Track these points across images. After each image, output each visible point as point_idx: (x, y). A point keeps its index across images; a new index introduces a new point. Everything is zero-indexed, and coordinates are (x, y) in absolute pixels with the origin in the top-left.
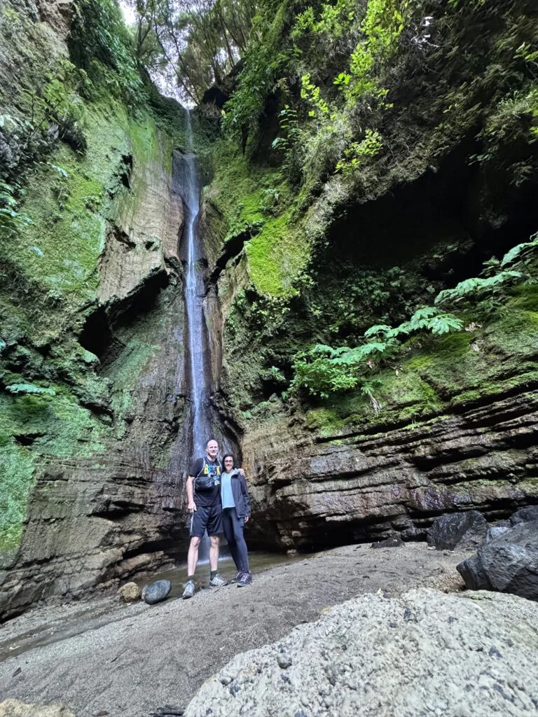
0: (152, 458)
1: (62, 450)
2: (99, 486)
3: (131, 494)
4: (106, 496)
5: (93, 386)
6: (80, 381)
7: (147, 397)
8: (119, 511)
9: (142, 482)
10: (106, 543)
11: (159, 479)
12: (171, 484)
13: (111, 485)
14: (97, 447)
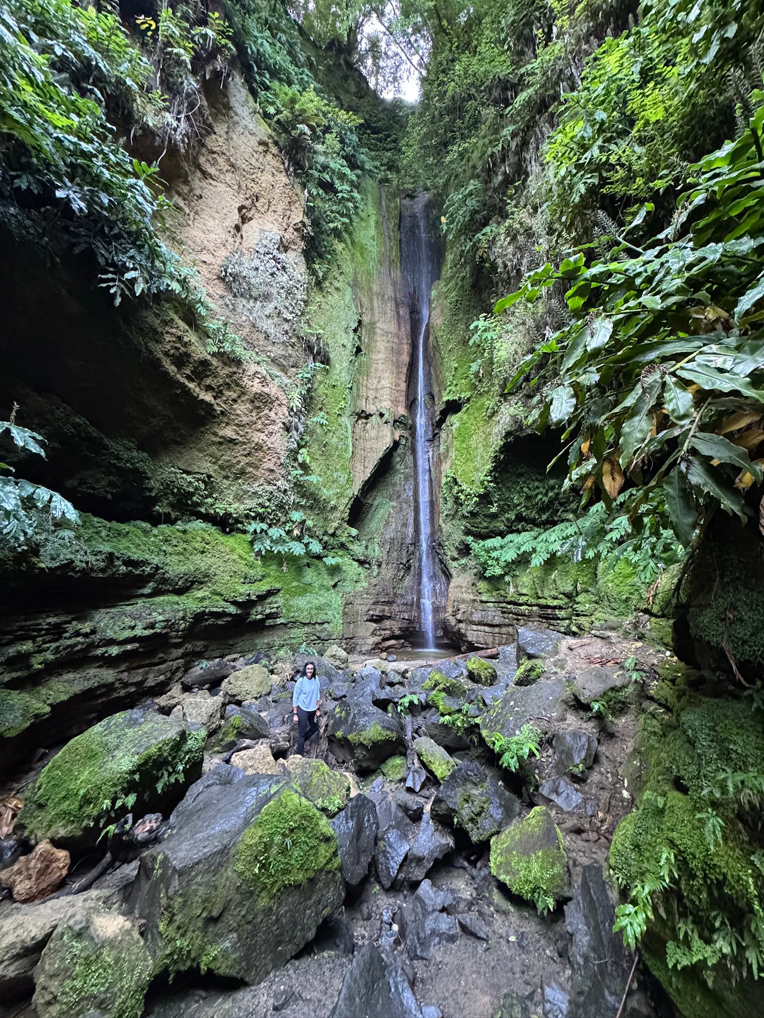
0: (394, 588)
1: (348, 587)
2: (368, 608)
3: (384, 611)
4: (371, 612)
5: (358, 549)
6: (351, 547)
7: (388, 547)
8: (378, 619)
9: (389, 603)
10: (373, 634)
11: (399, 601)
12: (406, 604)
13: (373, 607)
14: (365, 584)
